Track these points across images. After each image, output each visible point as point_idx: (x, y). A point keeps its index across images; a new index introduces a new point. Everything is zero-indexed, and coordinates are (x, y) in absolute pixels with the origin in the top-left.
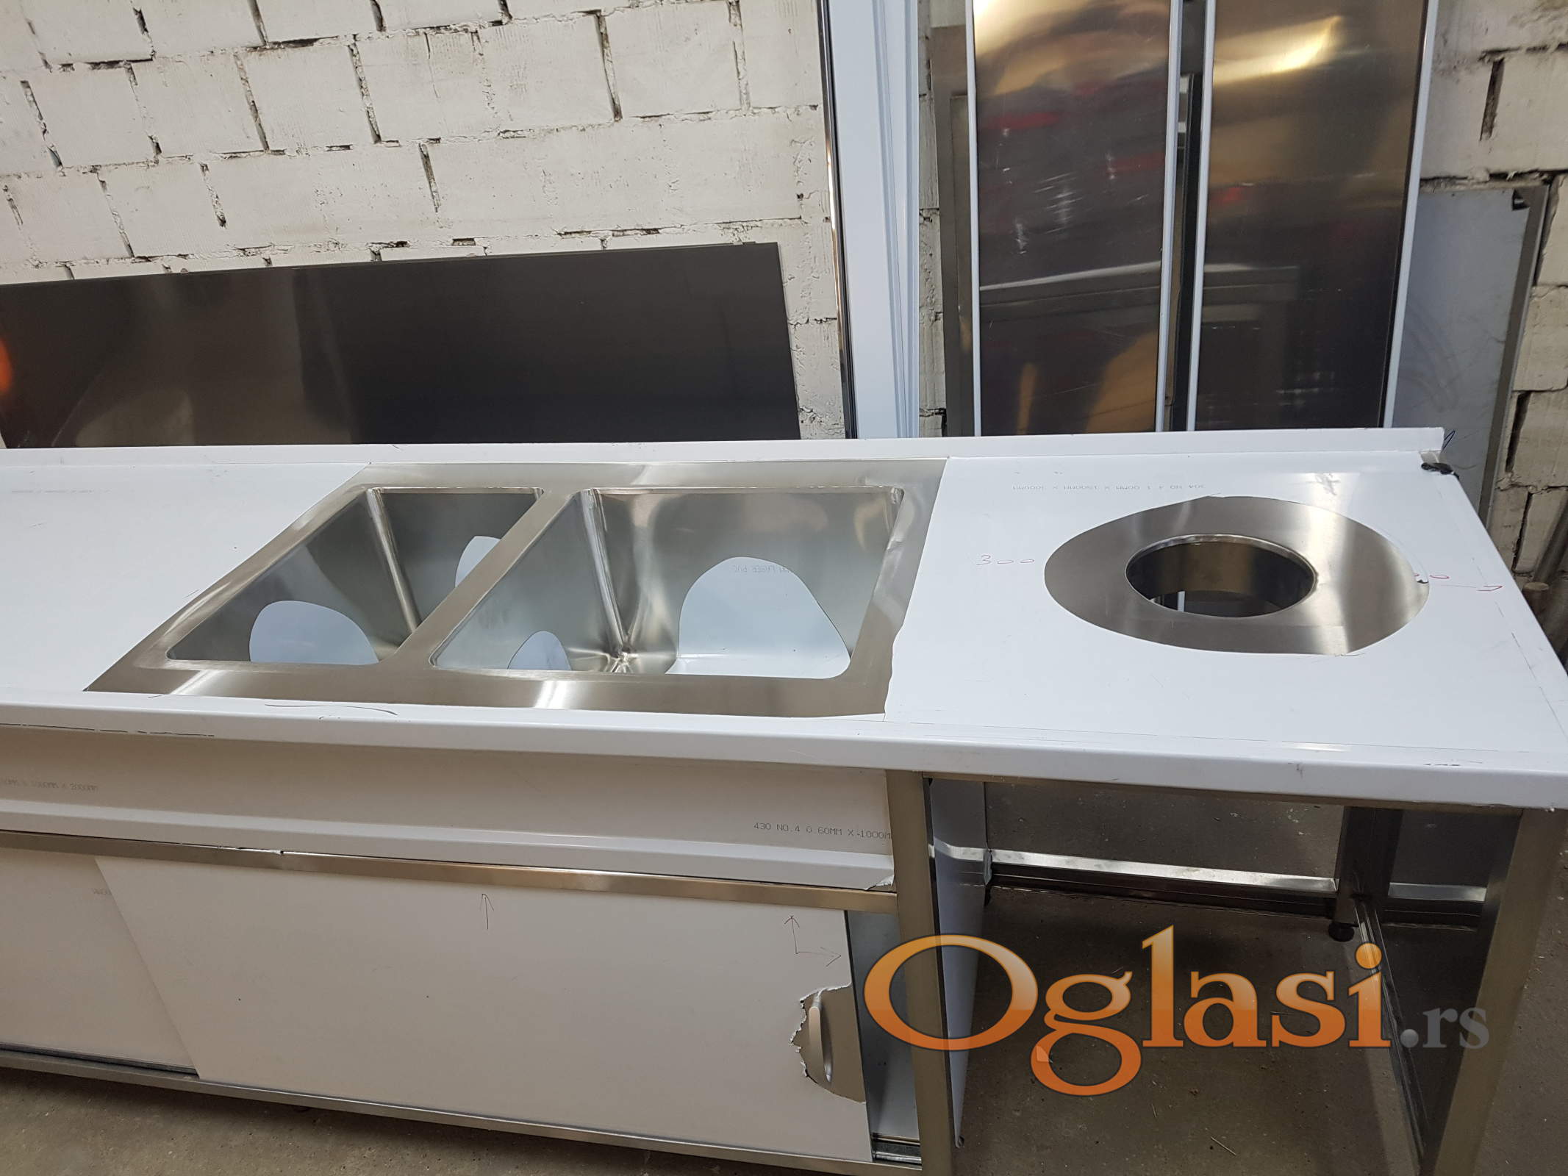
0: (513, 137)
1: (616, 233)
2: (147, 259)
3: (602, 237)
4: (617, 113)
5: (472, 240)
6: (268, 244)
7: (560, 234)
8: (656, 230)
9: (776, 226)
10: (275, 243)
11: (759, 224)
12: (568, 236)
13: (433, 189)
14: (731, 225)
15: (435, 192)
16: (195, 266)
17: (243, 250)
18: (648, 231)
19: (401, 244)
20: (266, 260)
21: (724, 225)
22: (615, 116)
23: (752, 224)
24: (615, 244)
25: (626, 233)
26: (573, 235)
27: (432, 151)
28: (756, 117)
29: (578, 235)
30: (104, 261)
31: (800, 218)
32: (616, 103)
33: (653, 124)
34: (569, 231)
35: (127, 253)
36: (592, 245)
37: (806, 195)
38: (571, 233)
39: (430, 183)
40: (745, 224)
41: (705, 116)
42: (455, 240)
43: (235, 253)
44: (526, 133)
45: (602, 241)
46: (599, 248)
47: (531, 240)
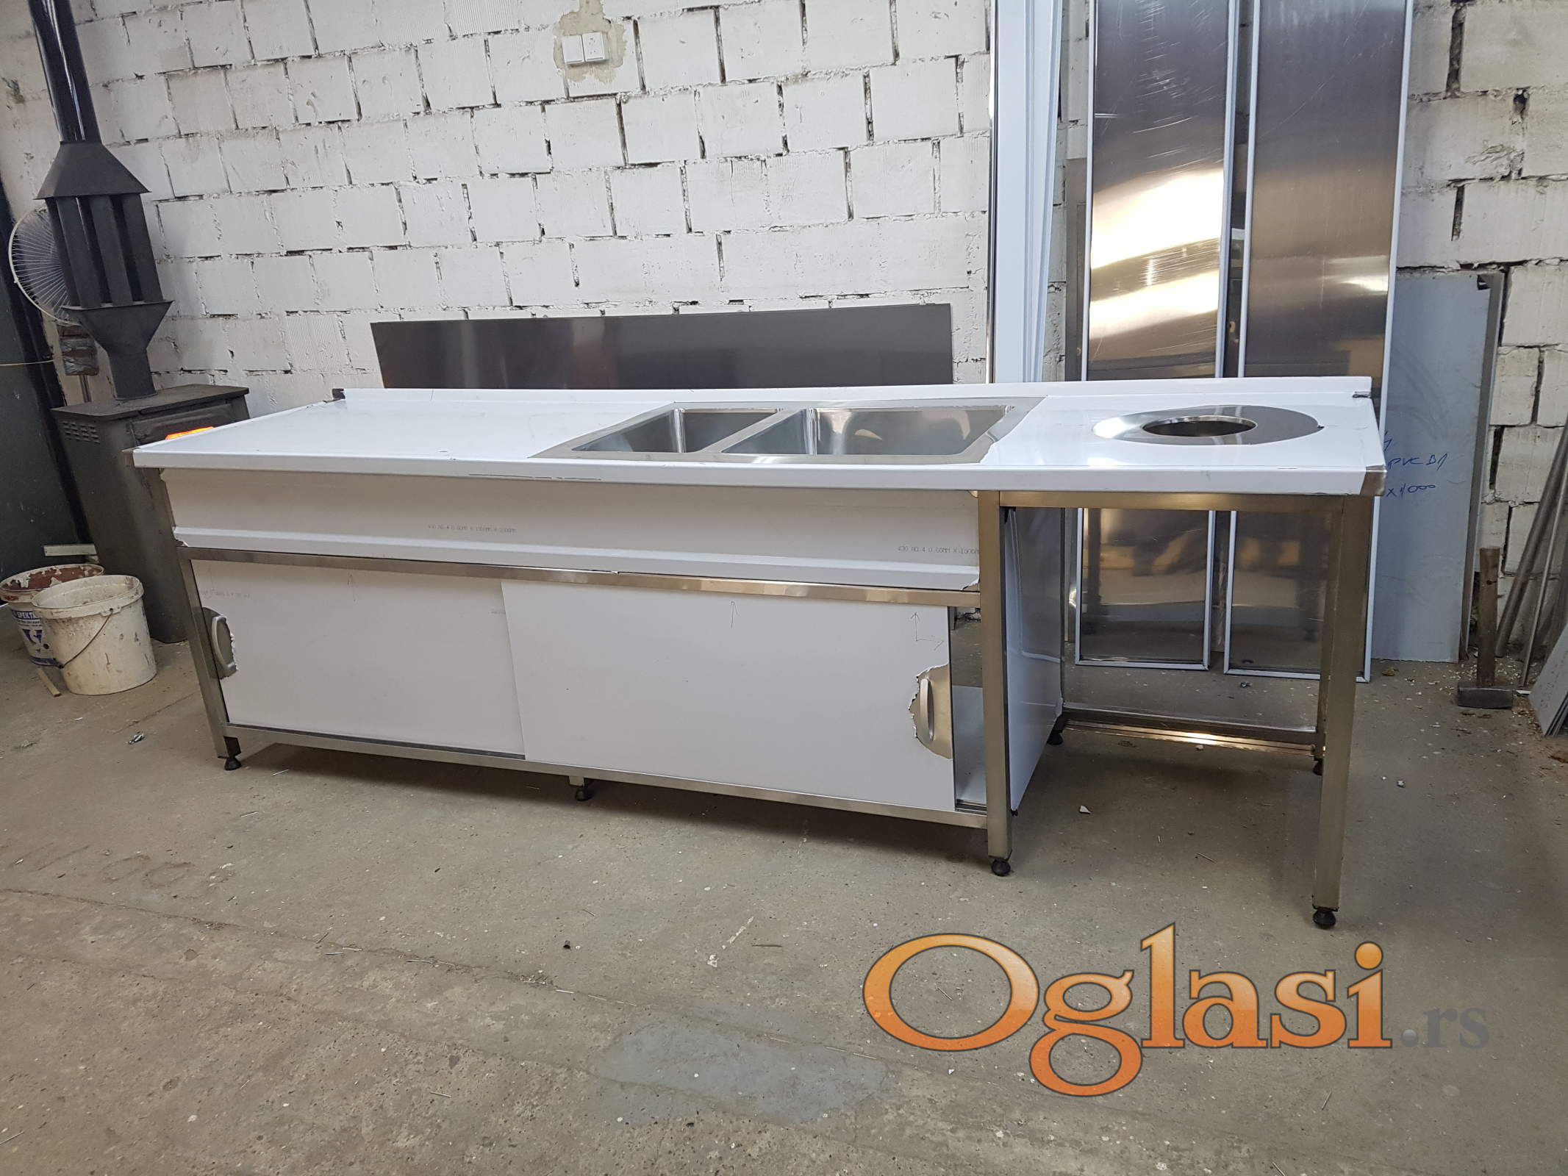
0: (779, 231)
1: (839, 297)
2: (520, 308)
3: (830, 299)
4: (851, 216)
5: (742, 301)
6: (605, 300)
7: (801, 298)
8: (867, 295)
9: (951, 292)
10: (609, 300)
11: (939, 291)
12: (807, 299)
13: (722, 265)
14: (919, 292)
15: (723, 267)
16: (552, 314)
17: (587, 304)
18: (862, 296)
19: (694, 303)
20: (602, 311)
21: (914, 292)
22: (849, 217)
23: (934, 291)
24: (837, 305)
25: (846, 297)
26: (811, 298)
27: (724, 239)
28: (944, 219)
29: (813, 298)
30: (492, 308)
31: (968, 287)
32: (851, 208)
33: (874, 222)
34: (808, 295)
35: (508, 303)
36: (821, 305)
37: (973, 272)
38: (808, 297)
39: (720, 261)
40: (929, 291)
41: (910, 218)
42: (731, 301)
43: (582, 306)
44: (788, 228)
45: (830, 302)
46: (827, 307)
47: (782, 301)
